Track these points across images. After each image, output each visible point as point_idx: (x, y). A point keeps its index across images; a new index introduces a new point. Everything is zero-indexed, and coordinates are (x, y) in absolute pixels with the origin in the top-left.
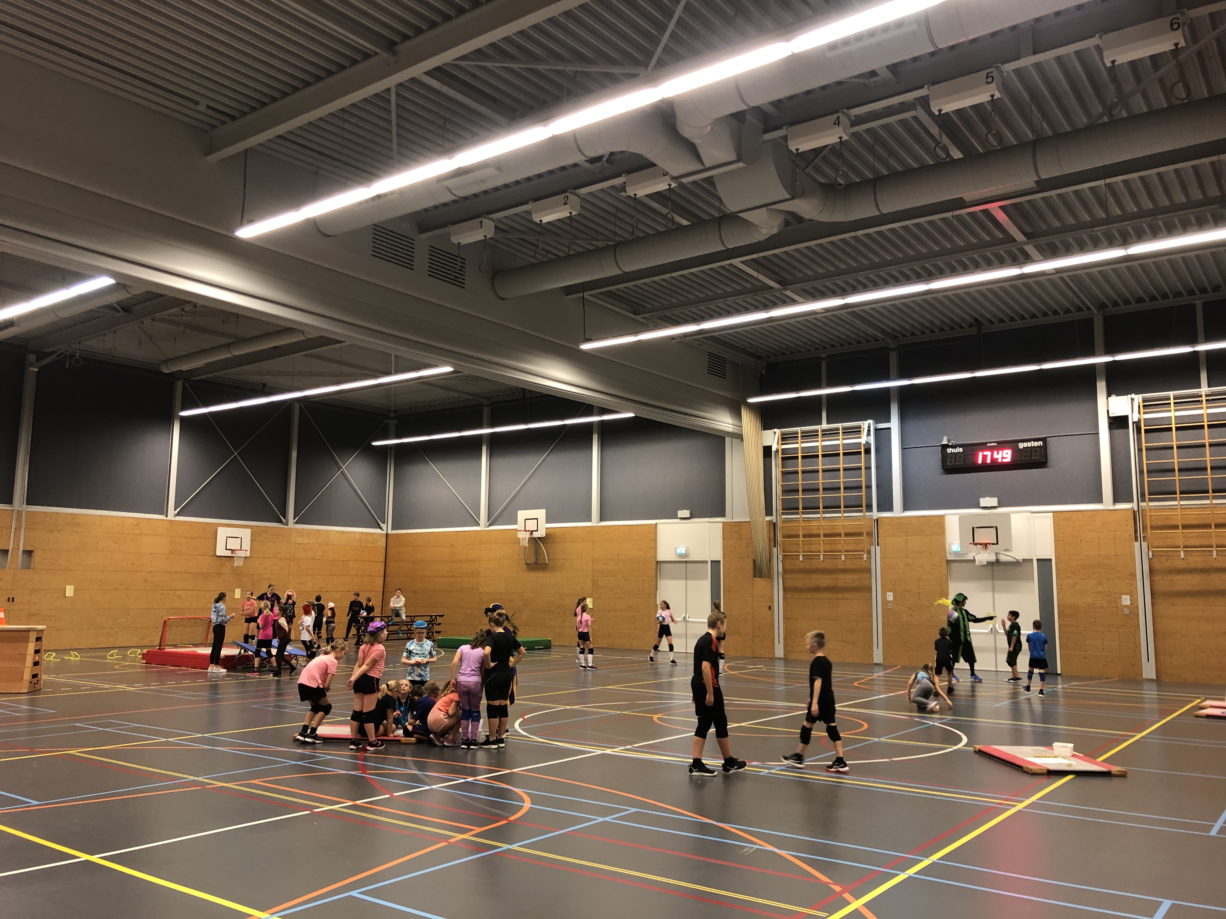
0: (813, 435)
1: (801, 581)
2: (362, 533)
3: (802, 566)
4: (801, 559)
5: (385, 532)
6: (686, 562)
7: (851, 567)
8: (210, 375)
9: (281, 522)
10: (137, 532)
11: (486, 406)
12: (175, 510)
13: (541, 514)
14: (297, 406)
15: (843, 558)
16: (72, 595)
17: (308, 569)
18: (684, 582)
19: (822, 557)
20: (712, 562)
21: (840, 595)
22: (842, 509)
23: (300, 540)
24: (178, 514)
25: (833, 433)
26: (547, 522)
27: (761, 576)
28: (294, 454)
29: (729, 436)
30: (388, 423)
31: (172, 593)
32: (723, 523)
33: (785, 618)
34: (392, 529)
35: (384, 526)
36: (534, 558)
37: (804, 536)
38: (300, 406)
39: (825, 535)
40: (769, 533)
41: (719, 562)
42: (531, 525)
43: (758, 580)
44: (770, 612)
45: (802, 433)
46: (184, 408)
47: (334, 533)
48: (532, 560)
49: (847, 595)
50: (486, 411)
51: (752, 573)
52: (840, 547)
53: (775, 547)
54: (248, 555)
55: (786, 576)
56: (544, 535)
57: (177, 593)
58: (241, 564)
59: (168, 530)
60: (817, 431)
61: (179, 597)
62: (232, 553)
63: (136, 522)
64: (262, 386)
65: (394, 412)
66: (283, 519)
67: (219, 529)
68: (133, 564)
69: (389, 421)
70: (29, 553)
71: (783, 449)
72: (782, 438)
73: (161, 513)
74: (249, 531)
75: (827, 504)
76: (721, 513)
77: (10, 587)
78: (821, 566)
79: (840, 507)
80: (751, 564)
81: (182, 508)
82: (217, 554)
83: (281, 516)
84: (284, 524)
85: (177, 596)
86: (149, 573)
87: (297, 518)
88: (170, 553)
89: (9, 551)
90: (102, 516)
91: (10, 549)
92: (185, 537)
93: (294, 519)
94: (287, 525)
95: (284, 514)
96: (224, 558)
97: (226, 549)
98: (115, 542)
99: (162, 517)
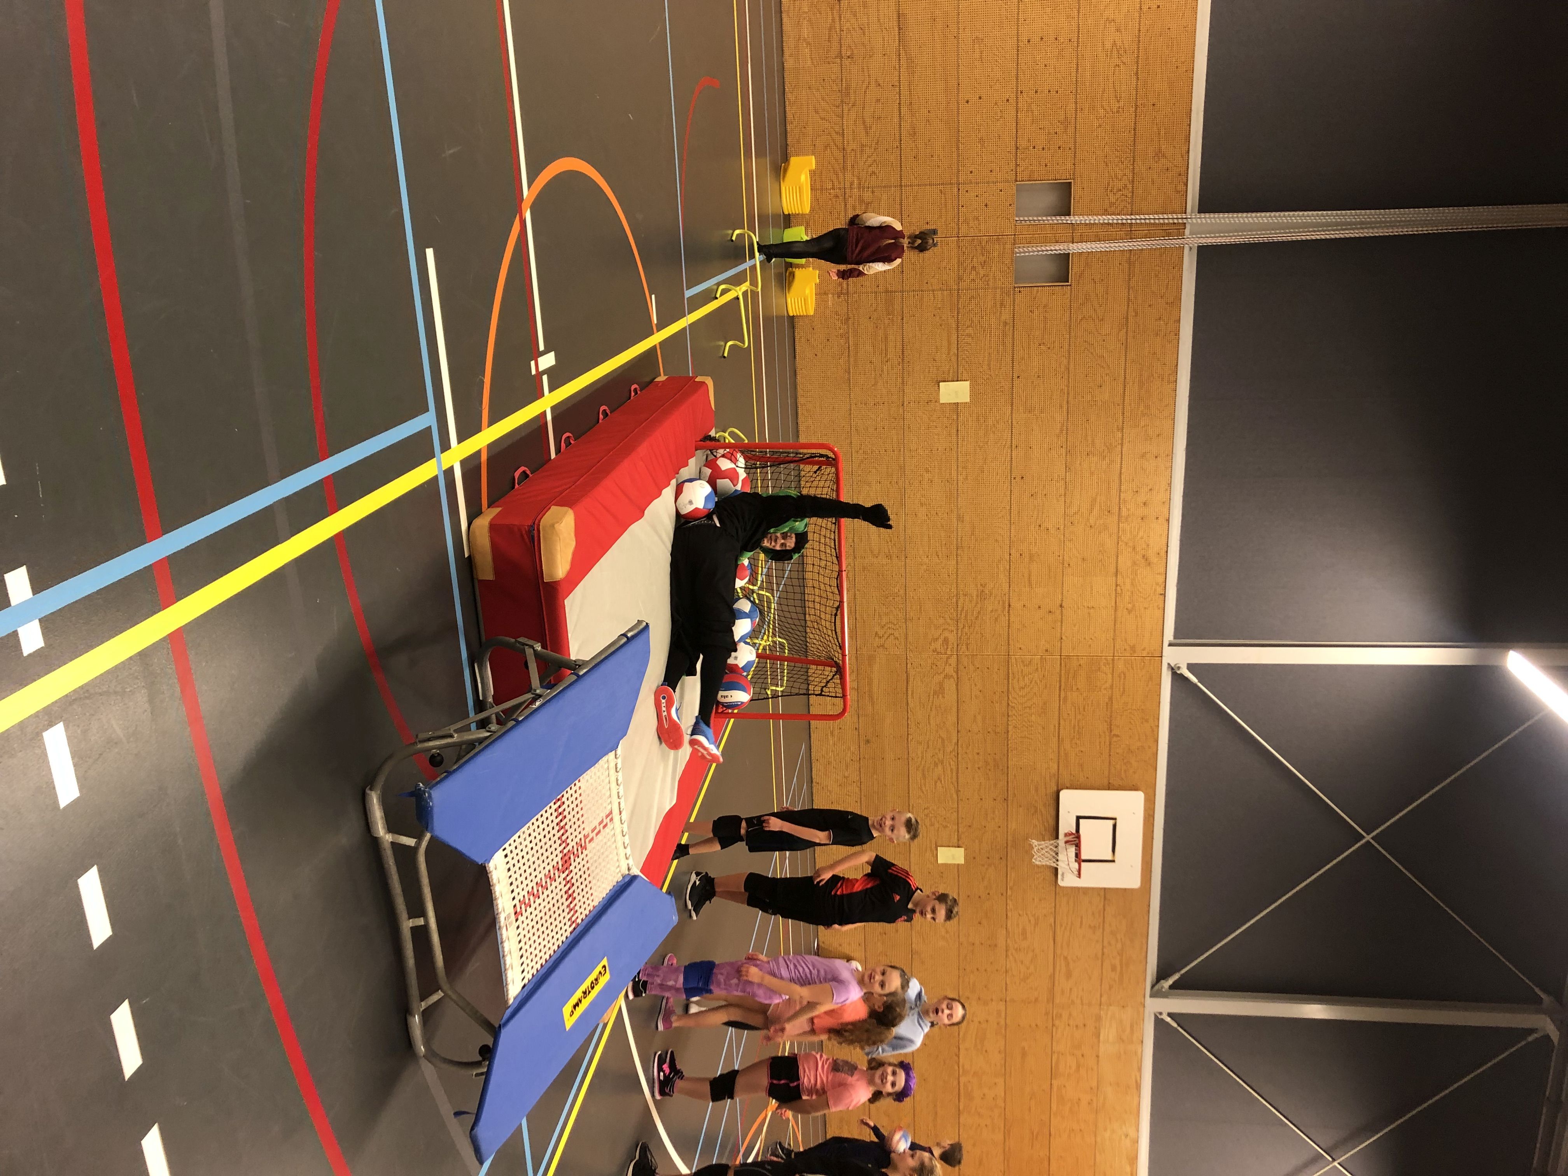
9: (1161, 975)
10: (1125, 562)
12: (1189, 666)
16: (943, 400)
17: (1024, 1054)
23: (1109, 1033)
24: (1177, 677)
31: (950, 670)
47: (1132, 1133)
54: (1061, 883)
57: (950, 685)
58: (1038, 860)
59: (1133, 648)
61: (940, 691)
62: (1068, 837)
63: (1154, 560)
66: (1171, 981)
67: (1138, 796)
68: (1032, 557)
73: (1178, 634)
74: (1134, 882)
77: (964, 230)
81: (1196, 685)
82: (1064, 794)
83: (1176, 977)
84: (1153, 987)
85: (941, 684)
86: (1004, 603)
87: (1175, 1025)
88: (1065, 660)
89: (1067, 218)
90: (1170, 455)
91: (1073, 219)
92: (1111, 699)
93: (1170, 1015)
94: (1151, 996)
95: (1183, 986)
96: (1053, 813)
97: (1078, 818)
98: (1094, 501)
99: (1169, 634)
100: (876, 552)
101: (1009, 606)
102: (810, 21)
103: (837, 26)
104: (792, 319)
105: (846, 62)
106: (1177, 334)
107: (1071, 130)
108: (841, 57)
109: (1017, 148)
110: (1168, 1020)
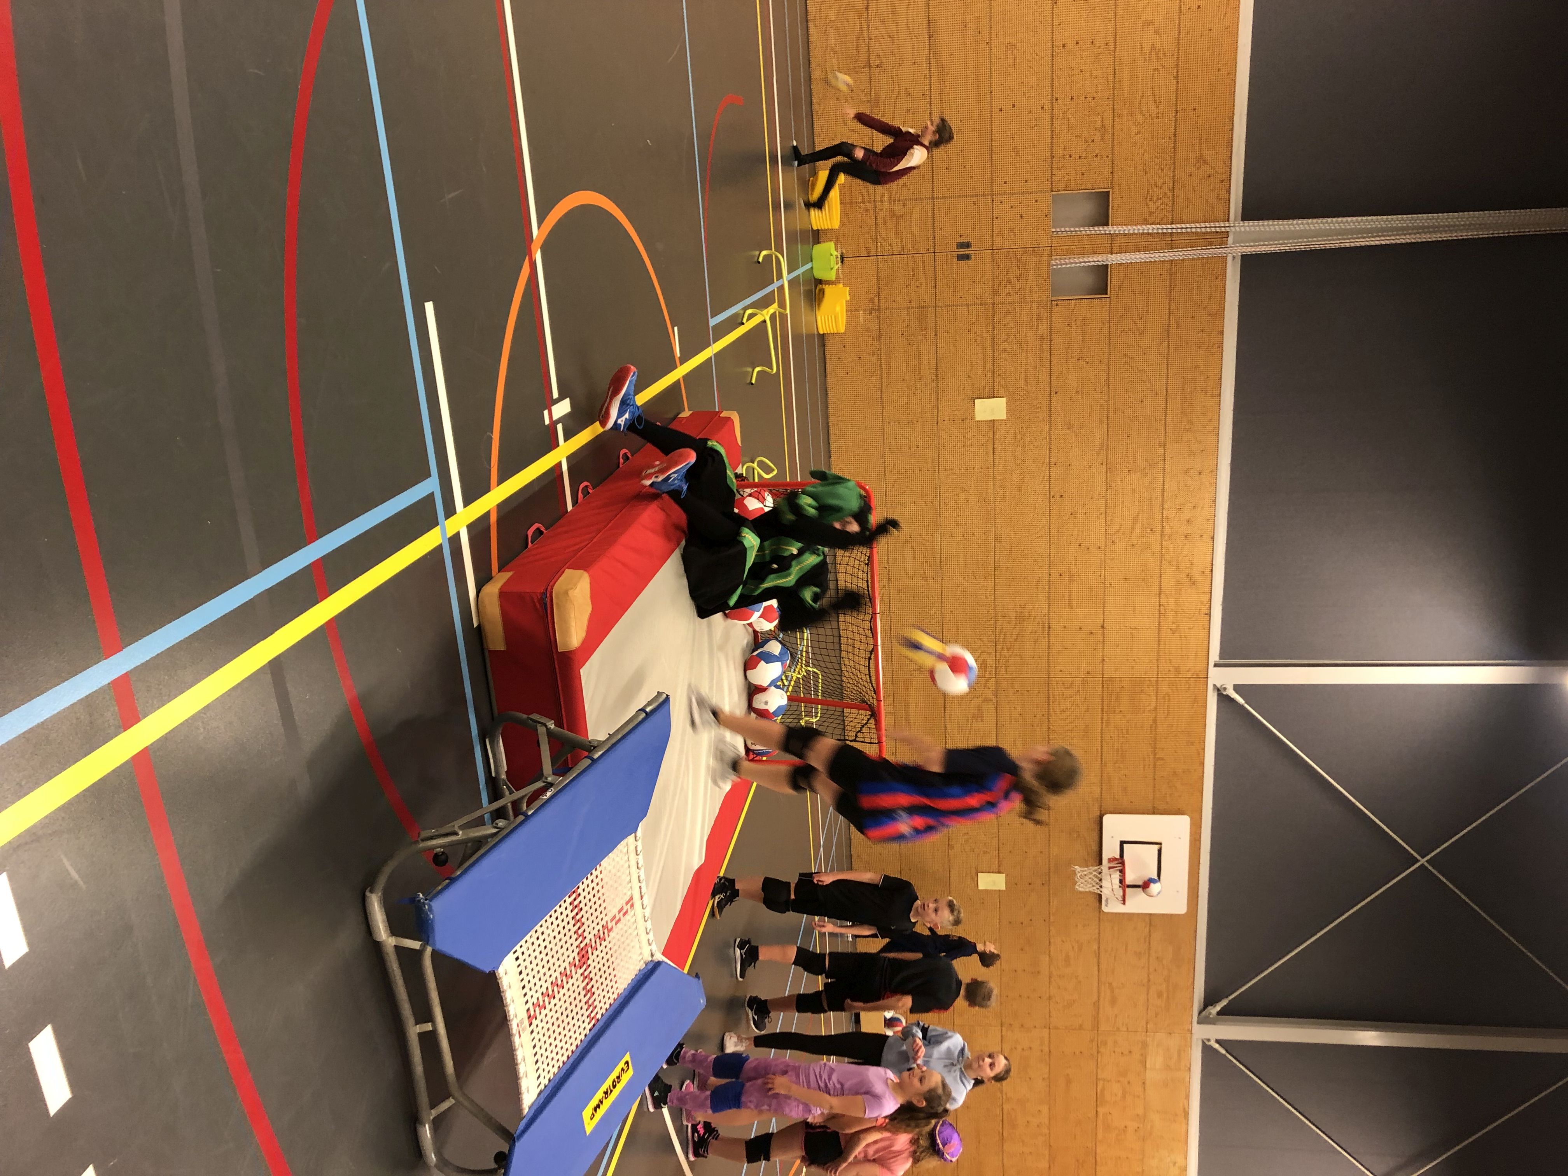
9: (1209, 1000)
10: (1168, 581)
12: (1236, 687)
16: (978, 417)
17: (1069, 1082)
23: (1155, 1060)
24: (1223, 699)
31: (989, 694)
47: (1180, 1161)
54: (1105, 909)
57: (988, 708)
58: (1080, 888)
59: (1178, 670)
61: (978, 714)
62: (1112, 861)
63: (1198, 577)
67: (1184, 820)
68: (1073, 577)
73: (1226, 649)
74: (1180, 907)
77: (998, 242)
81: (1242, 706)
82: (1107, 819)
83: (1224, 1003)
84: (1200, 1013)
85: (979, 708)
86: (1043, 624)
87: (1223, 1051)
88: (1106, 683)
89: (1106, 228)
90: (1214, 471)
91: (1111, 229)
92: (1155, 721)
93: (1218, 1041)
94: (1198, 1023)
95: (1233, 1013)
96: (1096, 838)
97: (1122, 843)
98: (1135, 520)
99: (1215, 654)
100: (911, 573)
101: (1049, 628)
102: (837, 29)
103: (865, 33)
104: (822, 337)
105: (876, 72)
106: (1221, 346)
107: (1108, 137)
108: (870, 67)
109: (1053, 157)
110: (1216, 1046)
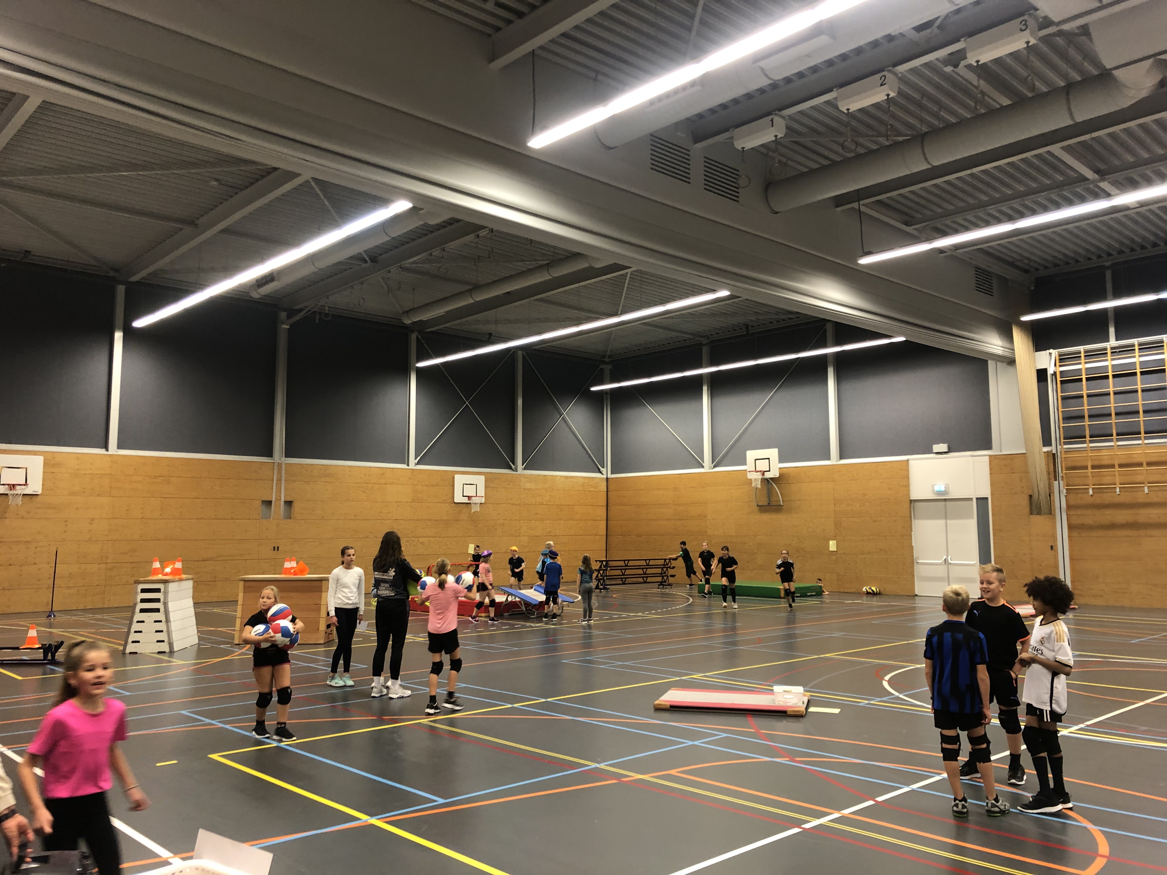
0: (1102, 353)
1: (1090, 518)
2: (584, 477)
3: (1090, 500)
4: (1091, 492)
5: (605, 476)
6: (945, 500)
7: (1156, 499)
8: (441, 327)
9: (510, 468)
10: (383, 481)
11: (704, 345)
12: (416, 459)
13: (773, 453)
14: (520, 353)
15: (1146, 490)
17: (537, 514)
18: (943, 521)
19: (1118, 490)
20: (977, 499)
21: (1142, 532)
22: (1143, 435)
23: (529, 486)
24: (418, 463)
25: (1129, 350)
26: (781, 461)
27: (1040, 513)
28: (520, 402)
29: (992, 359)
30: (602, 369)
32: (990, 456)
33: (1072, 559)
34: (611, 474)
35: (604, 470)
36: (767, 499)
37: (1093, 467)
38: (523, 354)
39: (1121, 466)
40: (1048, 465)
41: (987, 498)
42: (763, 466)
43: (1036, 518)
44: (1053, 552)
45: (1085, 352)
46: (420, 359)
47: (558, 478)
48: (764, 501)
49: (1150, 532)
50: (705, 350)
51: (1027, 510)
52: (1140, 478)
53: (1056, 480)
54: (483, 502)
55: (1072, 512)
56: (778, 476)
57: (421, 540)
58: (478, 509)
59: (410, 478)
60: (1106, 349)
61: (423, 543)
62: (469, 500)
63: (382, 472)
64: (488, 336)
65: (609, 357)
66: (512, 465)
67: (456, 476)
68: (380, 512)
69: (603, 366)
70: (289, 504)
71: (1061, 372)
72: (1060, 359)
73: (403, 462)
75: (1120, 431)
76: (987, 444)
78: (1117, 500)
79: (1139, 433)
80: (1025, 502)
81: (422, 457)
82: (456, 501)
83: (511, 463)
84: (514, 471)
85: (421, 543)
87: (526, 463)
88: (413, 501)
89: (273, 501)
90: (350, 467)
92: (426, 486)
93: (522, 465)
94: (517, 471)
95: (513, 460)
96: (461, 505)
97: (463, 496)
98: (363, 492)
99: (404, 466)
101: (396, 519)
102: (202, 592)
103: (205, 582)
105: (217, 579)
107: (245, 501)
108: (215, 581)
109: (253, 518)
110: (524, 465)
